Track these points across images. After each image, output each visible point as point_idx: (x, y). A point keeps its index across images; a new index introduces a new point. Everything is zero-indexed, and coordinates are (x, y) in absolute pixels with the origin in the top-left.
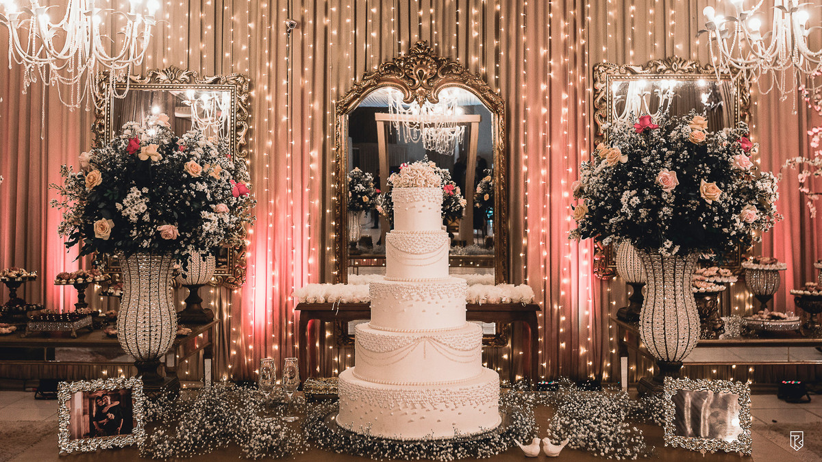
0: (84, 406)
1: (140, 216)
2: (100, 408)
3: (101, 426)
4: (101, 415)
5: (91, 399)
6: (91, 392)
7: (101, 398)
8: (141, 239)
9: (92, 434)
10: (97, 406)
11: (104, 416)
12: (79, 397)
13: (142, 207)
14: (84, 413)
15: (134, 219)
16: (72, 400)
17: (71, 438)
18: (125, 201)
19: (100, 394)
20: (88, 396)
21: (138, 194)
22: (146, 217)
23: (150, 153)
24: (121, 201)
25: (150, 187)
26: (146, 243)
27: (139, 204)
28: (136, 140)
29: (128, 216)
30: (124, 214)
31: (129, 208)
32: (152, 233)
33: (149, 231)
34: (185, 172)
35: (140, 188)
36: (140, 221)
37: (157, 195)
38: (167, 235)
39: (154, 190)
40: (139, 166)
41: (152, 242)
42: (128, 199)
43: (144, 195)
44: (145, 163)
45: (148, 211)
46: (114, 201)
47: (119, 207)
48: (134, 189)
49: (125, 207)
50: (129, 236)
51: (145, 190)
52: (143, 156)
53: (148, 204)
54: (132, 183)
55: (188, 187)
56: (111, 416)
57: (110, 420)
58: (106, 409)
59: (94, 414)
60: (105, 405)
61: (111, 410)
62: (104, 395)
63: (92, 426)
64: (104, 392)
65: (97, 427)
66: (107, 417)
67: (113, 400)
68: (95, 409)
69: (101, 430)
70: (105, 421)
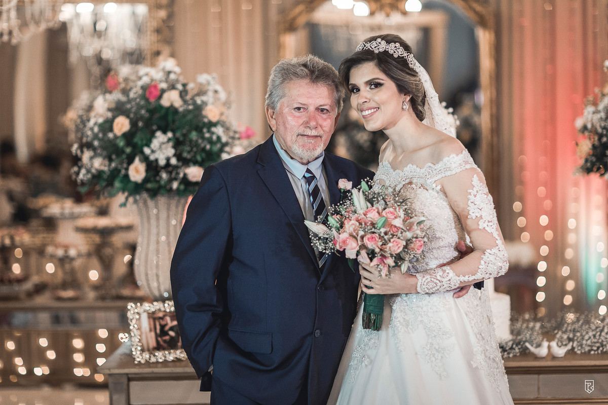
0: (150, 324)
1: (168, 159)
2: (162, 327)
3: (165, 341)
4: (163, 332)
5: (155, 319)
6: (154, 313)
7: (162, 318)
8: (171, 180)
9: (159, 347)
10: (160, 325)
11: (166, 334)
12: (144, 317)
13: (170, 152)
14: (151, 330)
15: (162, 162)
16: (139, 320)
17: (143, 350)
18: (152, 146)
19: (161, 315)
20: (152, 316)
21: (163, 138)
22: (174, 161)
23: (172, 99)
24: (148, 145)
25: (173, 131)
26: (175, 185)
27: (166, 148)
28: (155, 87)
29: (157, 160)
30: (152, 158)
31: (158, 152)
32: (181, 175)
33: (178, 174)
34: (205, 117)
35: (165, 132)
36: (168, 164)
37: (181, 139)
38: (194, 177)
39: (178, 134)
40: (163, 112)
41: (180, 184)
42: (155, 143)
43: (169, 140)
44: (168, 109)
45: (175, 155)
46: (142, 146)
47: (147, 151)
48: (159, 134)
49: (153, 152)
50: (158, 178)
51: (170, 135)
52: (165, 102)
53: (175, 147)
54: (155, 127)
55: (209, 131)
56: (172, 333)
57: (172, 338)
58: (167, 328)
59: (158, 331)
60: (166, 325)
61: (172, 329)
62: (165, 316)
63: (158, 342)
64: (164, 313)
65: (162, 343)
66: (168, 334)
67: (172, 320)
68: (158, 327)
69: (165, 345)
70: (167, 338)
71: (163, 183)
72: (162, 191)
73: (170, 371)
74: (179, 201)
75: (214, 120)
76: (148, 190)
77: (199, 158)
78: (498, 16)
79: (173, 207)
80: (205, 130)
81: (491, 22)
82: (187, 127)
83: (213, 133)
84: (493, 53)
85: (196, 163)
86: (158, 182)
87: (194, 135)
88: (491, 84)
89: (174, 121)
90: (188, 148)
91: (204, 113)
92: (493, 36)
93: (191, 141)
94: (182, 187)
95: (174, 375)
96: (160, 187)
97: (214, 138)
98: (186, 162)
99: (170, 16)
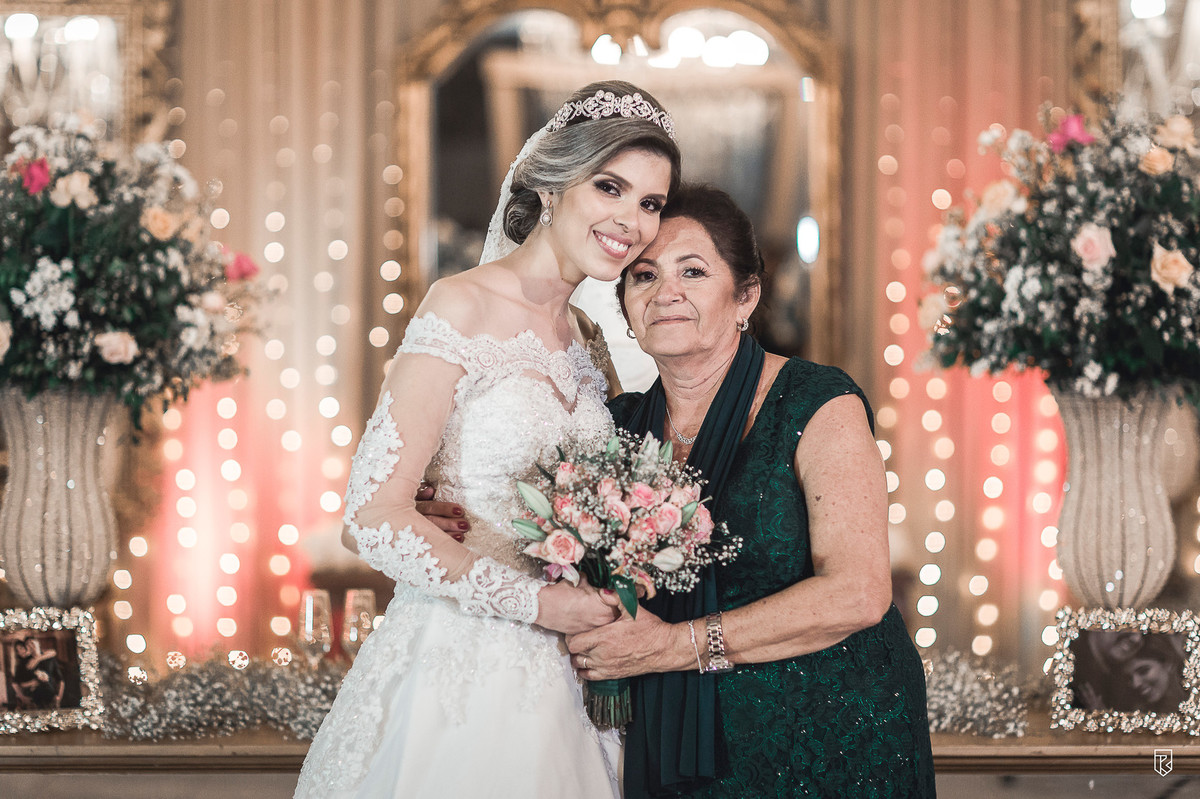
1: (61, 316)
2: (23, 661)
3: (26, 691)
4: (24, 673)
6: (6, 633)
7: (23, 643)
8: (64, 360)
9: (13, 704)
10: (18, 657)
11: (31, 675)
13: (64, 299)
15: (48, 322)
18: (29, 287)
19: (21, 636)
21: (53, 272)
22: (72, 319)
23: (75, 191)
24: (20, 287)
25: (76, 260)
26: (74, 370)
27: (57, 293)
28: (42, 164)
29: (37, 316)
30: (27, 312)
31: (39, 300)
32: (86, 348)
33: (78, 346)
34: (145, 230)
35: (57, 260)
36: (60, 326)
37: (90, 274)
38: (112, 354)
39: (85, 266)
40: (54, 217)
41: (85, 368)
42: (34, 283)
43: (65, 276)
44: (65, 211)
45: (75, 306)
46: (8, 287)
47: (17, 297)
48: (44, 263)
49: (29, 299)
50: (40, 355)
51: (67, 265)
52: (60, 198)
53: (76, 292)
54: (38, 250)
55: (151, 260)
56: (43, 675)
57: (42, 683)
58: (33, 664)
59: (13, 670)
60: (31, 657)
61: (43, 665)
62: (27, 639)
63: (10, 692)
64: (28, 633)
65: (19, 694)
66: (36, 677)
67: (44, 648)
68: (13, 662)
69: (26, 700)
70: (33, 684)
71: (49, 364)
72: (52, 384)
73: (29, 753)
74: (90, 404)
75: (164, 235)
76: (17, 380)
77: (127, 315)
78: (847, 58)
79: (78, 418)
80: (142, 257)
81: (833, 68)
82: (104, 250)
83: (157, 264)
84: (836, 132)
85: (119, 325)
86: (41, 362)
87: (117, 267)
88: (830, 197)
89: (78, 239)
90: (103, 295)
91: (143, 222)
92: (836, 96)
93: (110, 279)
94: (90, 374)
95: (37, 761)
96: (47, 375)
97: (161, 273)
98: (100, 323)
99: (172, 42)
